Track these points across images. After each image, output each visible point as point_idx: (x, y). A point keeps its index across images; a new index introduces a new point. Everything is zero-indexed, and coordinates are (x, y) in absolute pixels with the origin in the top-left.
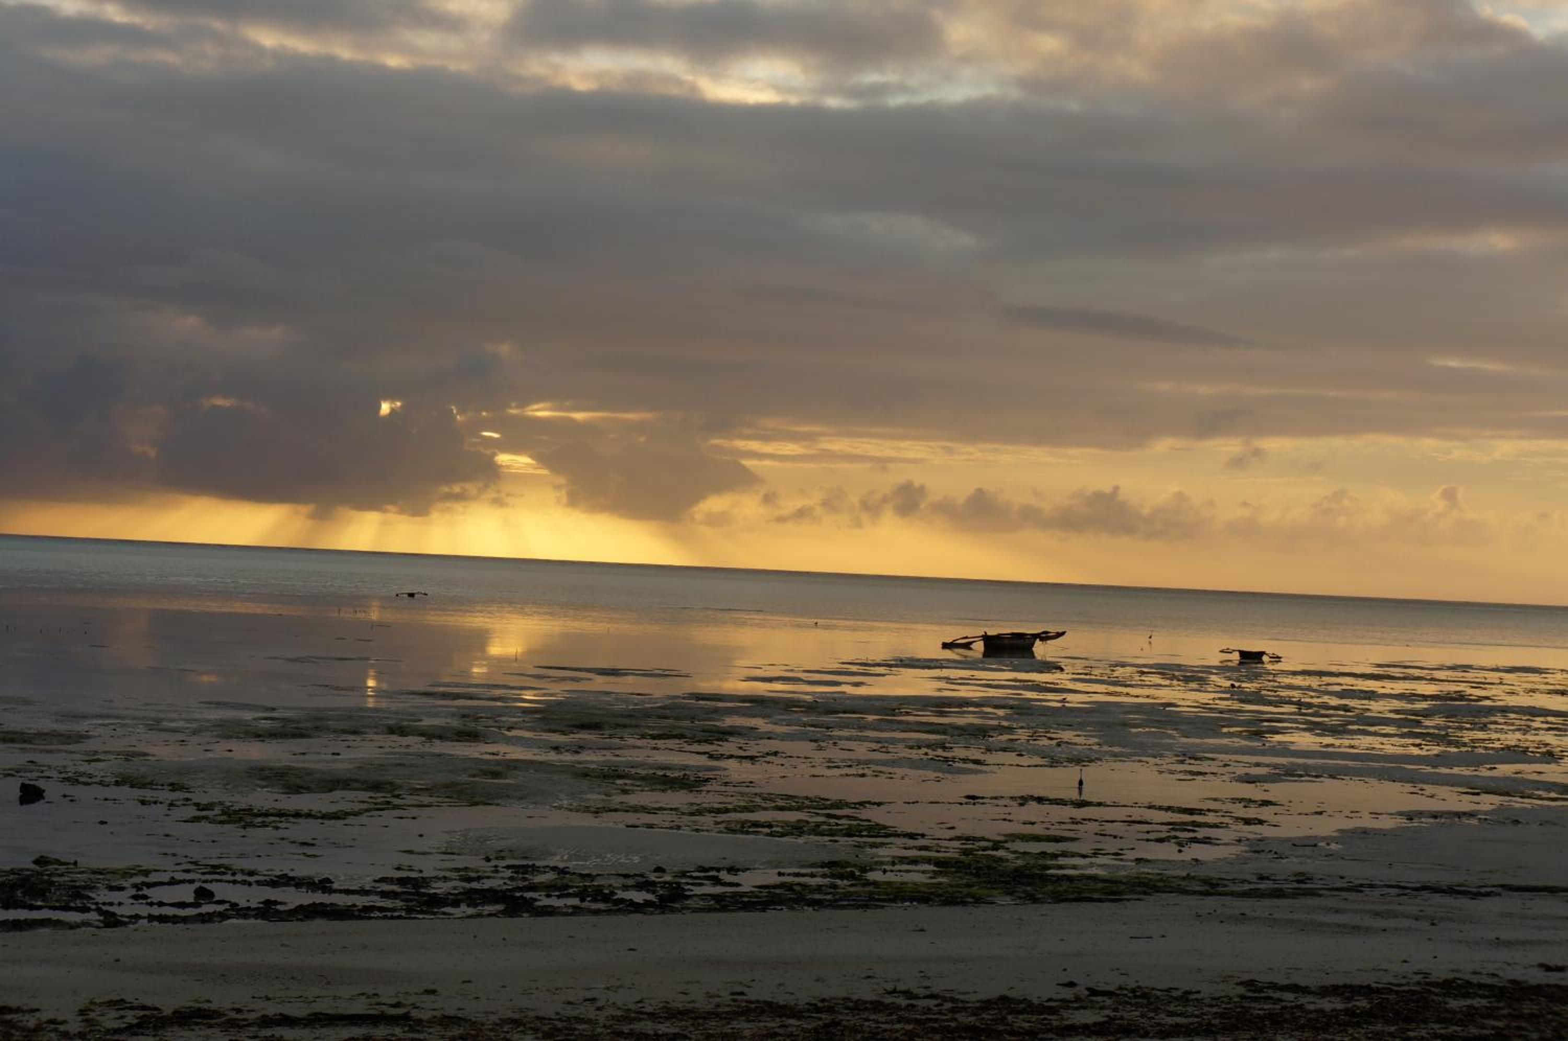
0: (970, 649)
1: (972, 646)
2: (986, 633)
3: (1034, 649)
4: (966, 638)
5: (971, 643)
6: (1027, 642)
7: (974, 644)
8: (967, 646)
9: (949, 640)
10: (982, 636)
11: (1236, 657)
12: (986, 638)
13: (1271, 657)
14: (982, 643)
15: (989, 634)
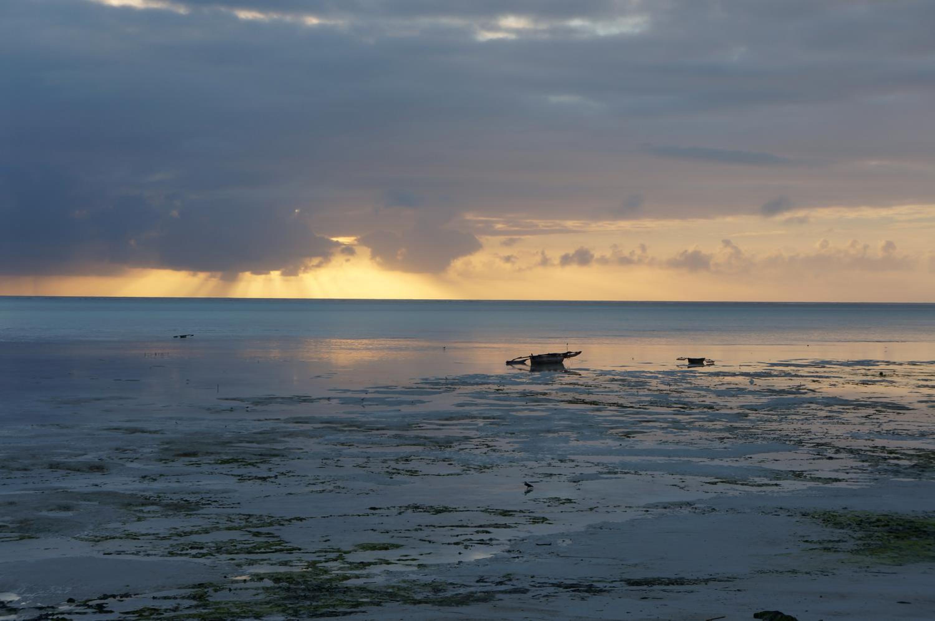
0: (525, 364)
1: (525, 362)
2: (532, 354)
3: (563, 363)
4: (521, 358)
5: (525, 360)
6: (559, 358)
7: (527, 361)
8: (523, 362)
9: (510, 360)
10: (530, 357)
11: (686, 362)
12: (533, 358)
13: (707, 362)
14: (530, 360)
15: (534, 355)
